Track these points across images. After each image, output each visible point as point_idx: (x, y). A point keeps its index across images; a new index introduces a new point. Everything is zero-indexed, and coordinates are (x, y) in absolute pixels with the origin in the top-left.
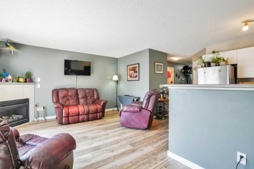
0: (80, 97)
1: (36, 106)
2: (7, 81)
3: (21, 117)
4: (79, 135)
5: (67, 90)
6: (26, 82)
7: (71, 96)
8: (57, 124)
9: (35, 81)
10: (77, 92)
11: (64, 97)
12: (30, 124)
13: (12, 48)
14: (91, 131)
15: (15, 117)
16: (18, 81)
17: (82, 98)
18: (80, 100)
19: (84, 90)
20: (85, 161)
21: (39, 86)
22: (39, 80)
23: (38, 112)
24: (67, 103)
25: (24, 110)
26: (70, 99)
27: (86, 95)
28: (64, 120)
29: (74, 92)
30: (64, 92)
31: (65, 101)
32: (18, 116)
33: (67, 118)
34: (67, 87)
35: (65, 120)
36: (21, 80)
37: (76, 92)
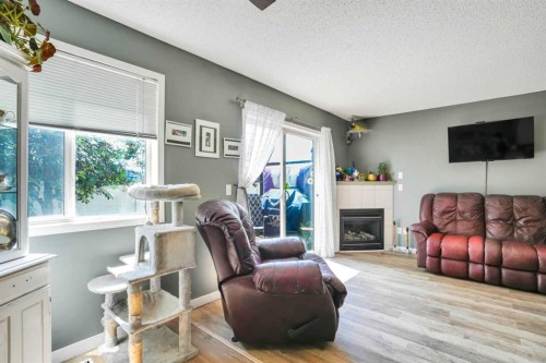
0: (490, 217)
1: (394, 223)
2: (352, 180)
3: (372, 237)
4: (436, 303)
5: (454, 197)
6: (378, 179)
7: (462, 213)
8: (416, 266)
9: (394, 178)
10: (483, 203)
11: (444, 213)
12: (382, 254)
13: (358, 130)
14: (475, 308)
15: (365, 236)
16: (367, 180)
17: (497, 220)
18: (488, 226)
19: (507, 200)
20: (384, 346)
21: (400, 187)
22: (400, 176)
23: (399, 236)
24: (450, 228)
25: (376, 227)
26: (459, 218)
27: (512, 215)
28: (427, 262)
29: (470, 203)
30: (447, 203)
31: (446, 221)
32: (368, 235)
33: (435, 260)
34: (458, 192)
35: (431, 262)
36: (371, 177)
37: (480, 203)
